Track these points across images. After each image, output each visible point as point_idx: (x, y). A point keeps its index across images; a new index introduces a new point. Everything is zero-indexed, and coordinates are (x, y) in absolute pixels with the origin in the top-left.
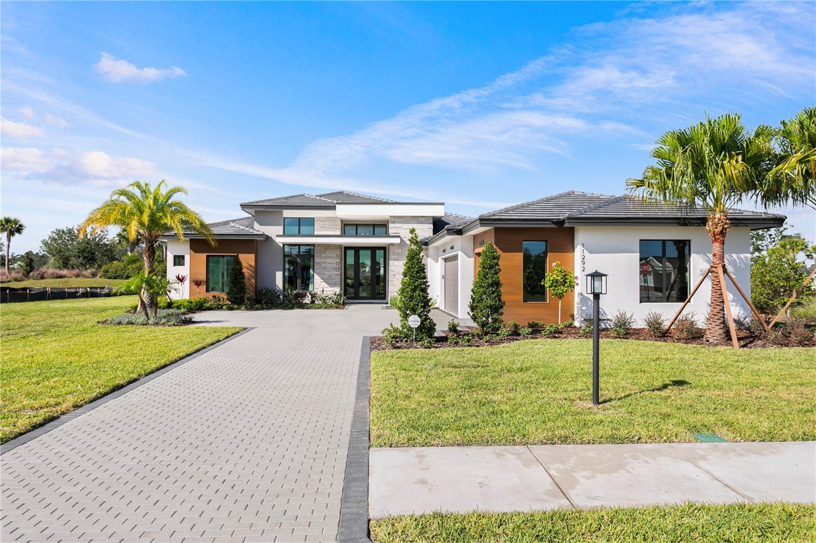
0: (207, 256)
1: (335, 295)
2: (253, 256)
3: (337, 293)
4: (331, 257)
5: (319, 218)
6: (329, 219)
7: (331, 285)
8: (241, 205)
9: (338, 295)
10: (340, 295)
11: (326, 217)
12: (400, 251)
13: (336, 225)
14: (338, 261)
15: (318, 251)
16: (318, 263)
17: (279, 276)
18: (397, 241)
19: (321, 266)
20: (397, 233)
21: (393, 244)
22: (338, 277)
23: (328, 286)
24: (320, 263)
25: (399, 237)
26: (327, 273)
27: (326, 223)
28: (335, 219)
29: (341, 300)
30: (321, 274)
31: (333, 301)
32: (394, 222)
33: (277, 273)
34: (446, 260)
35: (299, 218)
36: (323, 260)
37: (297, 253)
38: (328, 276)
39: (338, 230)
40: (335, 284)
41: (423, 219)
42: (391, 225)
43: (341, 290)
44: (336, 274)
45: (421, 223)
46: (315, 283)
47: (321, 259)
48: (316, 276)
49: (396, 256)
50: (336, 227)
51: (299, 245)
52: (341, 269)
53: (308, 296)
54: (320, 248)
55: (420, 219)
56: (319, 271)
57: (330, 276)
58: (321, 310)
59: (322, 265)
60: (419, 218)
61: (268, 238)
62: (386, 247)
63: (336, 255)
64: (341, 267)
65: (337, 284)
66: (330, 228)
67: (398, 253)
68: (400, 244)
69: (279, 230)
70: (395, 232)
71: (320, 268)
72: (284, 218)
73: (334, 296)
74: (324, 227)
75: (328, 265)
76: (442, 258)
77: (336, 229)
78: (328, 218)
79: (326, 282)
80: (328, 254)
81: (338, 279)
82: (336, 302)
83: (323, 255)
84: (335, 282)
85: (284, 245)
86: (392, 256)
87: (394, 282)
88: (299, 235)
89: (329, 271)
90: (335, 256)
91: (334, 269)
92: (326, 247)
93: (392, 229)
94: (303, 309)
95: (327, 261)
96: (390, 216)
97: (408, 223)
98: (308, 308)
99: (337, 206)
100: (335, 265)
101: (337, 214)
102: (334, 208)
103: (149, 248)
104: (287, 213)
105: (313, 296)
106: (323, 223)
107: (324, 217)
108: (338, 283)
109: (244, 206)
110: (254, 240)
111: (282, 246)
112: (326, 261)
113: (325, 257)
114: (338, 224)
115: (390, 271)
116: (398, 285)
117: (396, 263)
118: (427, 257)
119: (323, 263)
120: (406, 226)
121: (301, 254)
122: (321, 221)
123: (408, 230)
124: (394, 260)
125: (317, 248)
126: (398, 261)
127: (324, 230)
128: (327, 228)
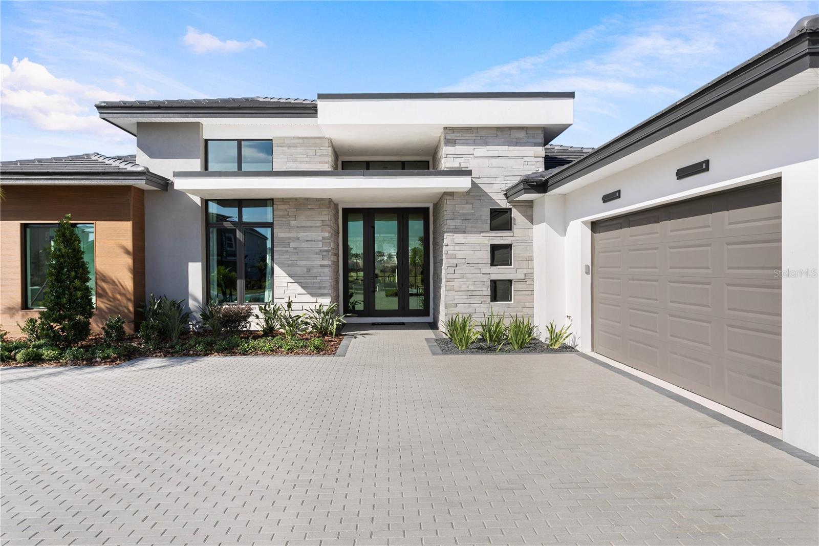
0: (24, 227)
1: (319, 312)
2: (127, 226)
3: (325, 309)
4: (311, 227)
5: (284, 138)
6: (305, 142)
7: (313, 290)
8: (99, 107)
9: (327, 313)
10: (331, 311)
11: (299, 138)
12: (467, 209)
13: (320, 156)
14: (327, 235)
15: (281, 213)
16: (282, 240)
17: (195, 272)
18: (463, 183)
19: (289, 246)
21: (449, 194)
22: (327, 271)
23: (303, 291)
24: (286, 242)
25: (468, 173)
26: (302, 263)
27: (300, 150)
28: (318, 141)
29: (332, 324)
31: (315, 327)
32: (451, 142)
33: (191, 265)
34: (596, 226)
35: (239, 142)
36: (293, 235)
37: (236, 220)
38: (305, 269)
40: (320, 288)
41: (522, 134)
42: (445, 150)
43: (335, 299)
44: (322, 266)
46: (276, 284)
47: (291, 232)
48: (278, 271)
49: (458, 222)
51: (240, 201)
52: (337, 255)
53: (257, 317)
54: (287, 207)
55: (515, 134)
56: (284, 258)
57: (309, 270)
59: (292, 245)
60: (512, 132)
61: (165, 185)
62: (428, 208)
63: (323, 221)
64: (337, 248)
65: (325, 288)
66: (308, 162)
67: (463, 214)
68: (468, 192)
69: (196, 164)
70: (457, 163)
71: (287, 251)
72: (206, 141)
73: (317, 316)
74: (295, 160)
75: (304, 245)
76: (582, 222)
77: (322, 159)
78: (304, 139)
79: (300, 283)
80: (302, 220)
81: (326, 277)
82: (323, 332)
83: (293, 223)
84: (321, 282)
85: (206, 202)
86: (451, 223)
87: (456, 282)
88: (240, 172)
89: (308, 258)
90: (319, 224)
91: (317, 253)
92: (301, 204)
93: (450, 158)
94: (233, 354)
95: (301, 235)
96: (445, 128)
97: (486, 144)
98: (245, 353)
99: (321, 105)
100: (321, 244)
102: (309, 110)
104: (213, 130)
105: (270, 316)
106: (293, 150)
107: (294, 138)
108: (327, 284)
109: (105, 110)
110: (129, 188)
111: (199, 203)
113: (298, 227)
114: (325, 153)
115: (444, 257)
116: (464, 288)
117: (459, 238)
118: (533, 224)
119: (294, 241)
120: (481, 151)
121: (244, 220)
122: (289, 147)
123: (486, 160)
124: (456, 230)
125: (280, 207)
126: (464, 232)
127: (294, 165)
128: (301, 162)
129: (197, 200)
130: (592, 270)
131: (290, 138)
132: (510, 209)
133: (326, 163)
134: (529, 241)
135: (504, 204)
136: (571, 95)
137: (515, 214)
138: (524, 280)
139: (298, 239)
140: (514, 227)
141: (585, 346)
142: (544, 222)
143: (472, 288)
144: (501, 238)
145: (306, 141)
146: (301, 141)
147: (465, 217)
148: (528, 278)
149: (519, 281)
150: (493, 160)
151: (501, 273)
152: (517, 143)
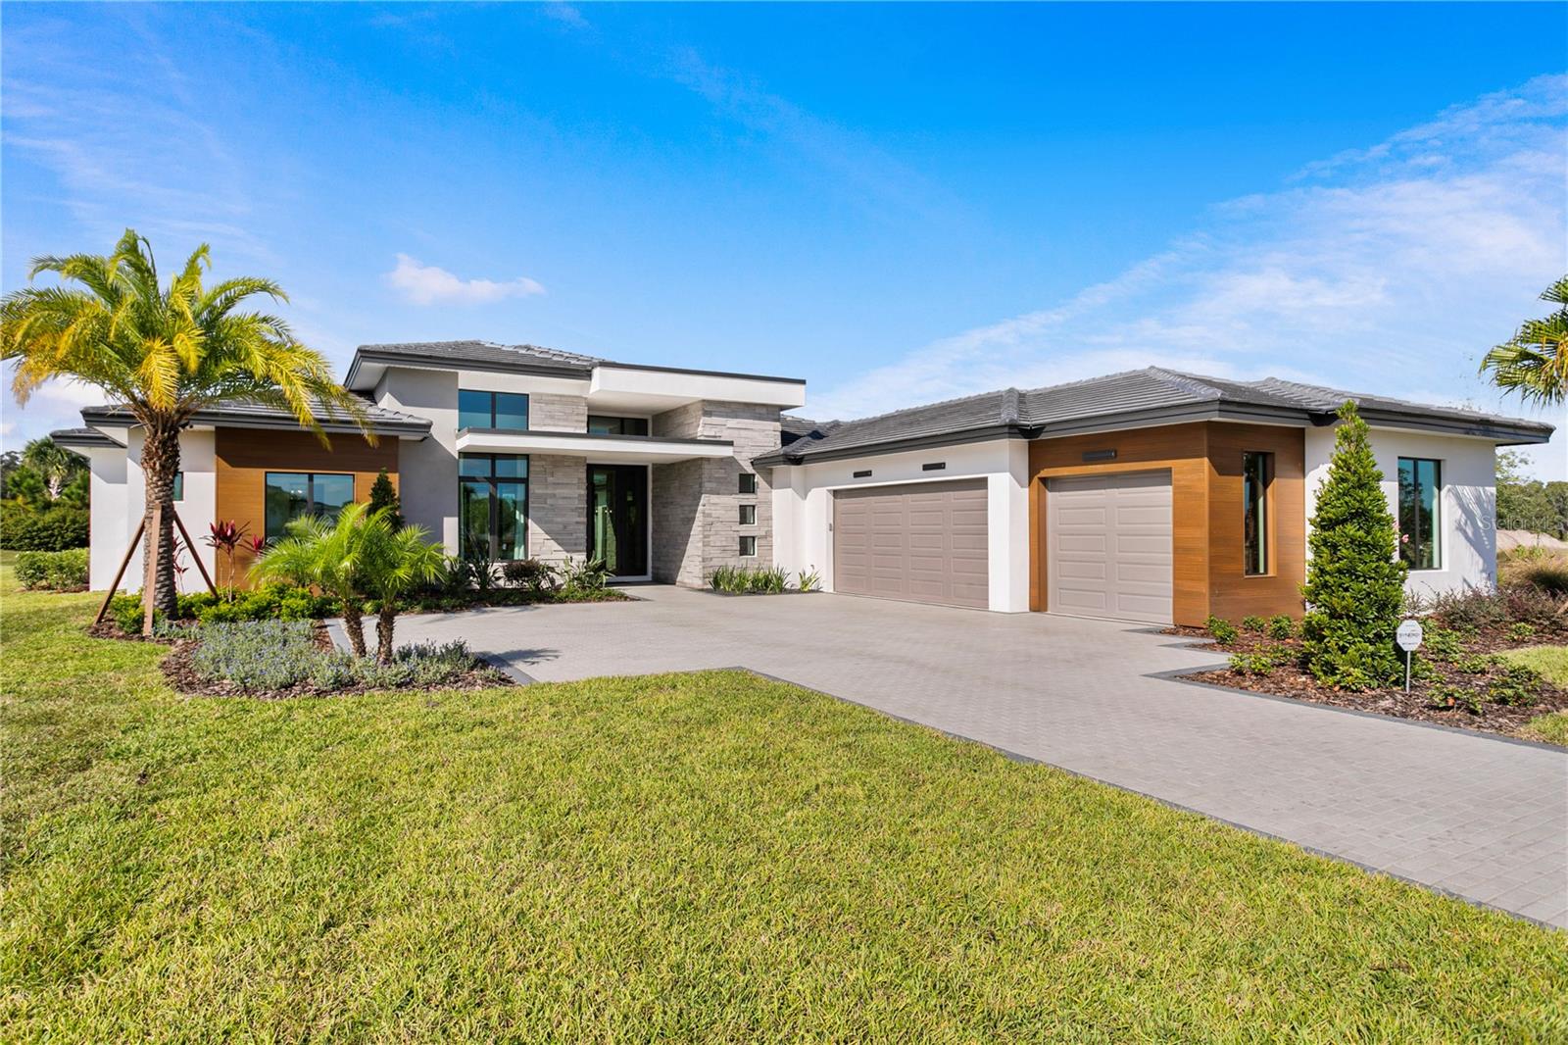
0: (266, 473)
4: (565, 484)
5: (541, 395)
6: (562, 399)
7: (568, 546)
8: (362, 351)
11: (556, 395)
12: (721, 474)
13: (578, 414)
14: (582, 493)
15: (538, 469)
16: (540, 496)
17: (450, 527)
18: (726, 451)
19: (546, 503)
20: (715, 437)
21: (708, 459)
22: (582, 527)
23: (560, 548)
24: (543, 498)
25: (730, 444)
26: (559, 520)
27: (557, 407)
28: (575, 400)
30: (546, 522)
33: (446, 519)
34: (836, 493)
35: (494, 394)
36: (549, 492)
37: (490, 475)
38: (561, 526)
39: (582, 424)
40: (576, 544)
41: (764, 411)
42: (703, 420)
44: (577, 523)
45: (760, 419)
46: (530, 542)
47: (547, 488)
48: (534, 528)
49: (714, 485)
50: (576, 418)
51: (493, 457)
54: (544, 463)
55: (758, 410)
56: (540, 514)
57: (565, 527)
59: (549, 501)
60: (757, 407)
63: (579, 479)
65: (581, 544)
66: (564, 420)
67: (717, 478)
68: (728, 460)
69: (451, 417)
70: (713, 434)
71: (543, 508)
72: (460, 390)
74: (552, 417)
75: (560, 502)
76: (829, 491)
77: (577, 421)
78: (561, 396)
79: (556, 540)
80: (560, 476)
81: (582, 534)
83: (548, 479)
84: (577, 538)
85: (460, 454)
86: (708, 485)
87: (712, 538)
88: (493, 429)
89: (564, 516)
90: (575, 481)
91: (574, 511)
92: (557, 460)
93: (707, 428)
95: (559, 491)
96: (704, 401)
97: (733, 417)
99: (597, 372)
100: (577, 502)
102: (582, 374)
104: (471, 380)
106: (550, 407)
107: (552, 395)
108: (582, 541)
109: (365, 353)
111: (455, 457)
112: (557, 492)
113: (554, 484)
114: (582, 412)
115: (699, 515)
116: (719, 544)
117: (714, 499)
118: (772, 488)
119: (551, 498)
120: (732, 422)
121: (497, 476)
122: (547, 404)
123: (736, 432)
124: (712, 492)
125: (536, 463)
126: (718, 494)
127: (552, 423)
128: (559, 419)
129: (456, 454)
130: (833, 528)
131: (547, 395)
132: (754, 475)
133: (582, 422)
134: (769, 503)
135: (750, 470)
136: (803, 382)
137: (757, 478)
138: (765, 537)
139: (554, 495)
140: (758, 491)
141: (827, 586)
142: (789, 487)
143: (724, 544)
144: (747, 499)
145: (565, 399)
146: (558, 398)
147: (719, 480)
148: (768, 535)
149: (761, 538)
150: (742, 432)
151: (746, 530)
152: (761, 418)
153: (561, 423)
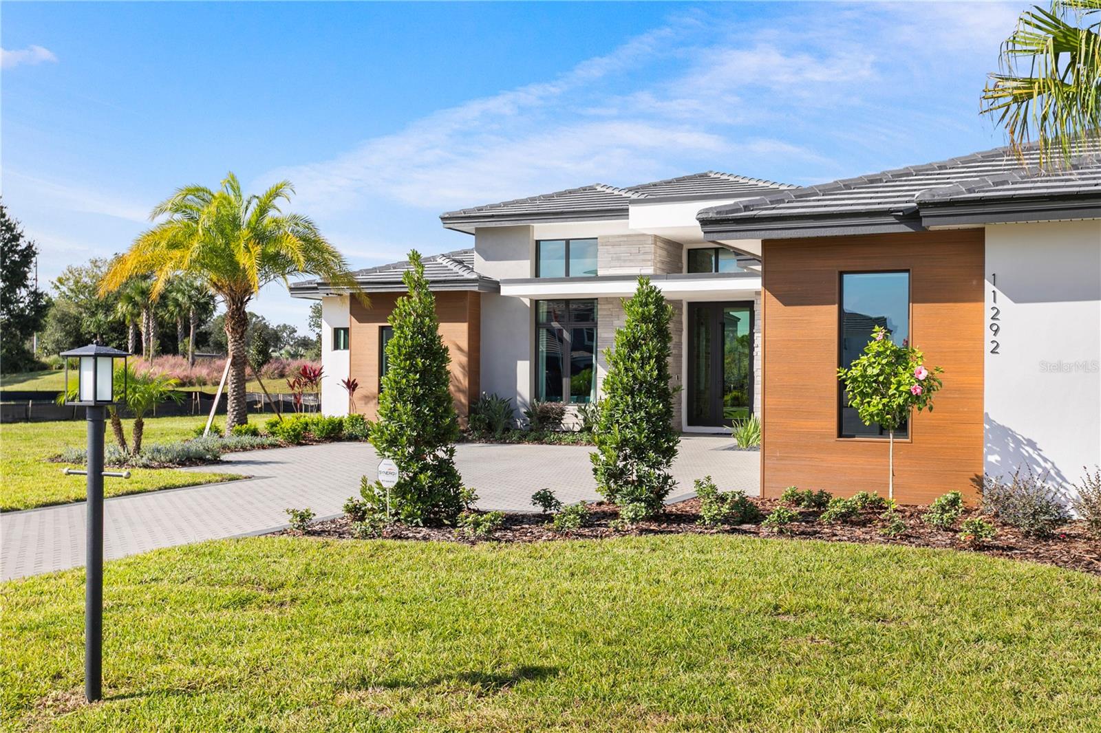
0: (381, 329)
2: (464, 327)
5: (605, 237)
6: (629, 240)
8: (443, 218)
11: (623, 236)
13: (643, 254)
15: (605, 313)
17: (523, 370)
27: (623, 248)
28: (641, 238)
33: (519, 363)
35: (568, 241)
39: (649, 263)
48: (601, 371)
50: (642, 257)
51: (567, 302)
54: (611, 306)
58: (578, 448)
61: (495, 286)
66: (631, 261)
69: (524, 268)
72: (538, 242)
74: (618, 259)
77: (645, 261)
78: (627, 236)
83: (617, 322)
85: (536, 303)
88: (568, 278)
98: (551, 443)
99: (633, 209)
101: (630, 227)
102: (622, 213)
103: (233, 313)
104: (542, 230)
106: (617, 249)
107: (619, 236)
109: (449, 219)
110: (466, 292)
111: (528, 304)
114: (647, 250)
125: (605, 307)
127: (618, 264)
128: (625, 261)
129: (527, 302)
131: (614, 237)
133: (649, 260)
146: (625, 239)
153: (627, 264)
